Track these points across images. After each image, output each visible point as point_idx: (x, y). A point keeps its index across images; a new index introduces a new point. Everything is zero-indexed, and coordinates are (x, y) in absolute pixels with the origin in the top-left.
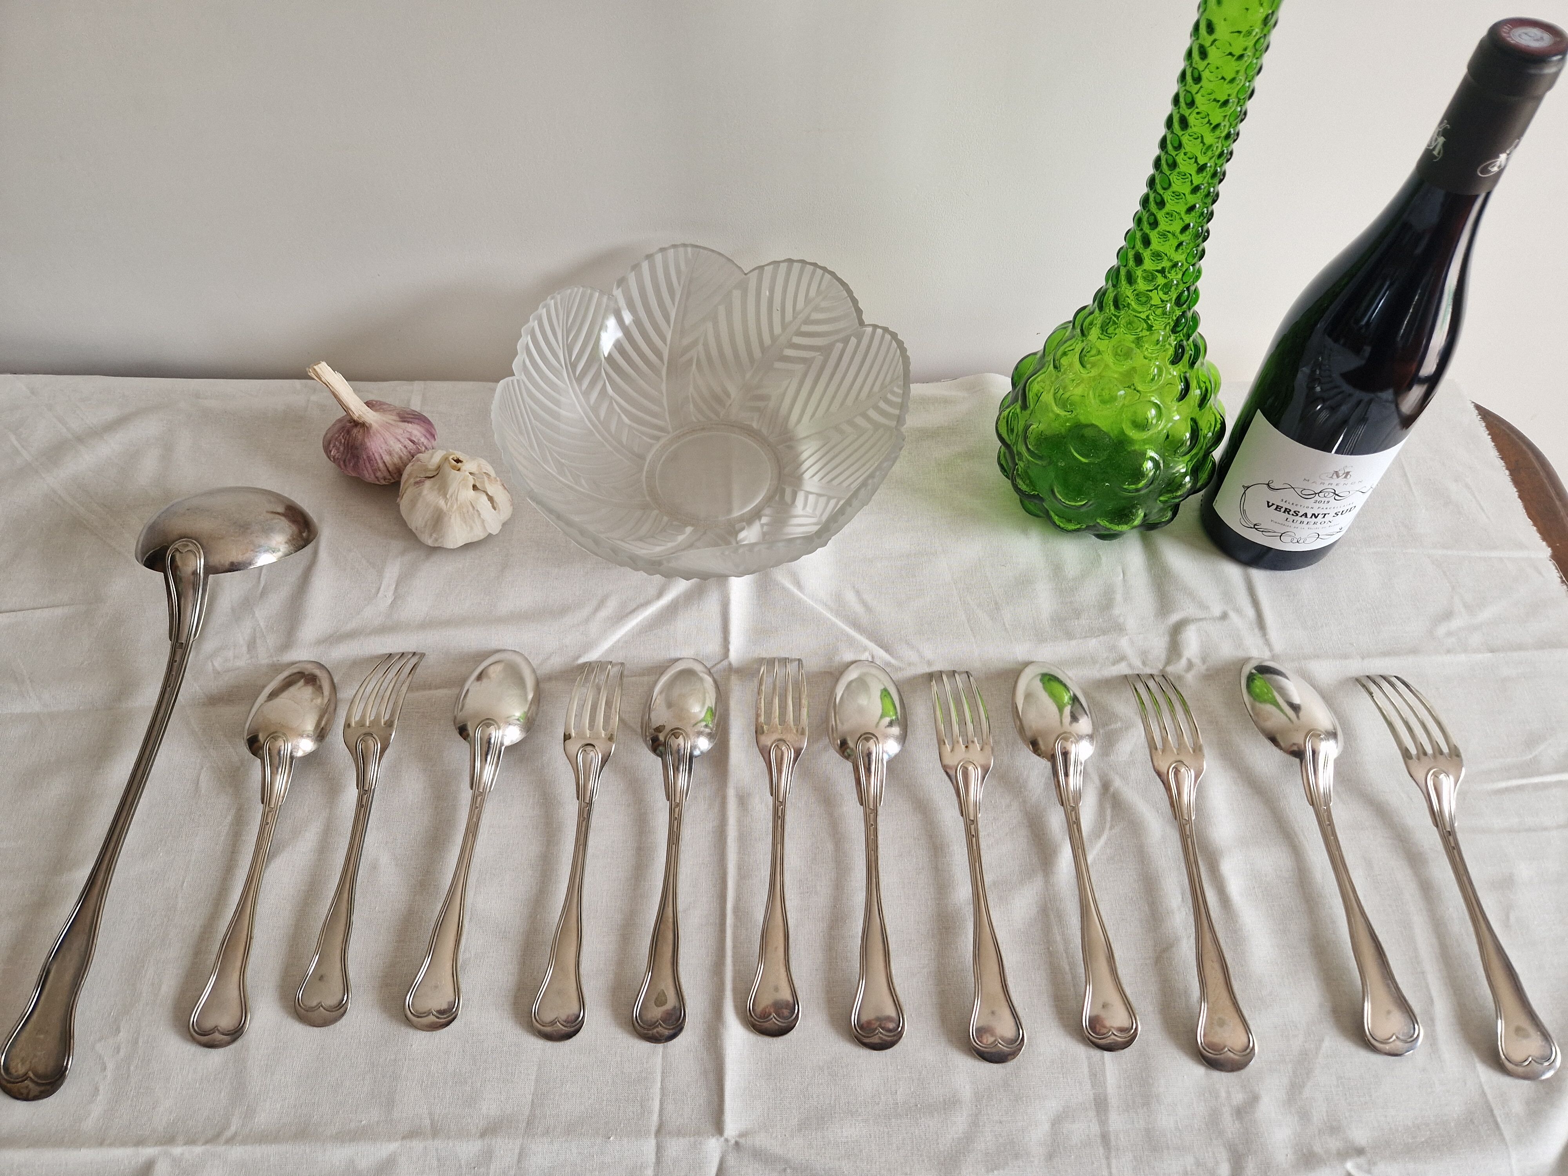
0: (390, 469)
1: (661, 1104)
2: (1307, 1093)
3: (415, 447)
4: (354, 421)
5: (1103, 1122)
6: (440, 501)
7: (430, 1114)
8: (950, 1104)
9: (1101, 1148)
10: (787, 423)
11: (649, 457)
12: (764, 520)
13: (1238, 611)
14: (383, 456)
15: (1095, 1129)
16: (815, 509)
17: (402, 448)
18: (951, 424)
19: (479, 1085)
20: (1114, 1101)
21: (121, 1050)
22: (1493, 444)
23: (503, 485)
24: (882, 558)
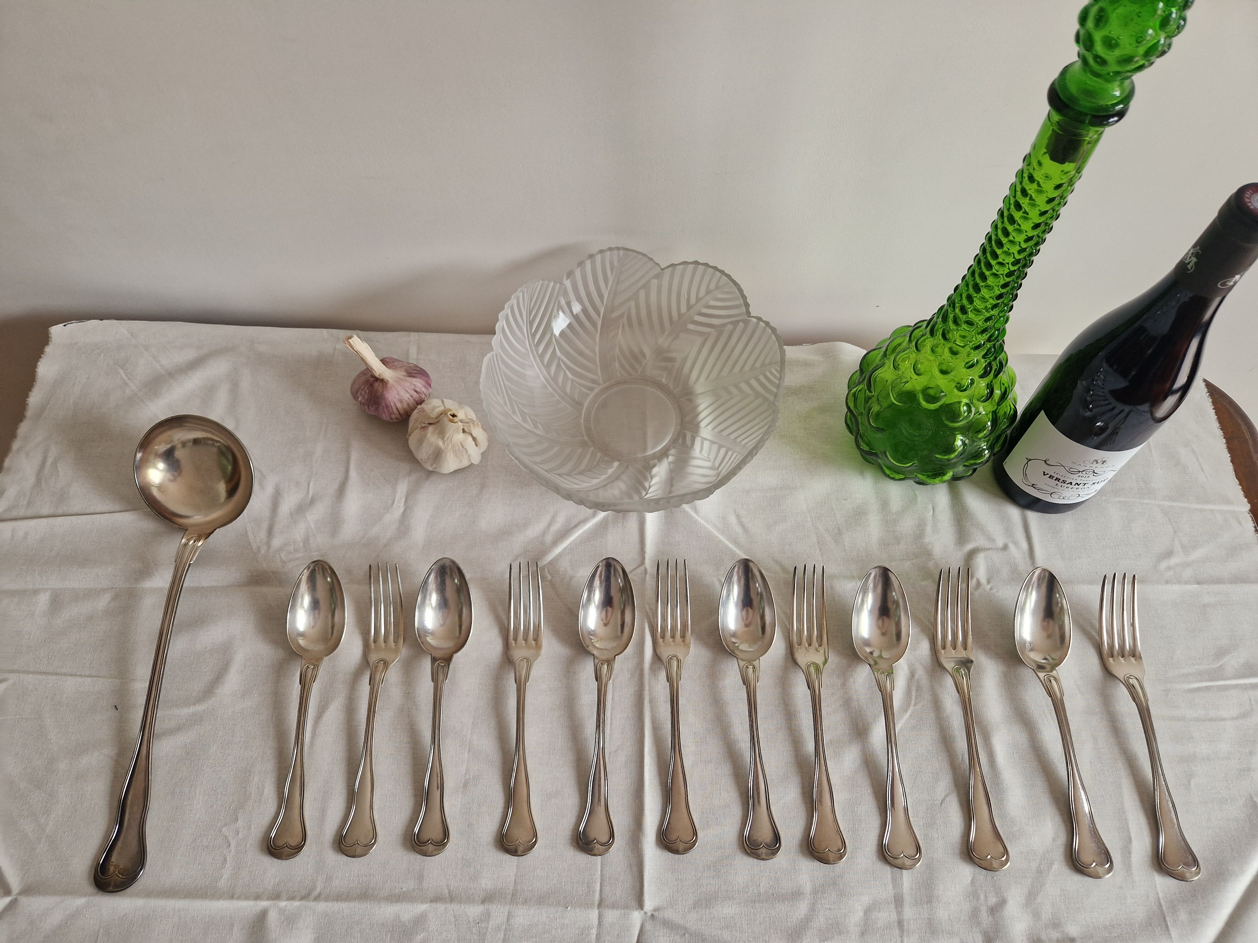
0: (401, 413)
1: (601, 885)
2: (1039, 899)
3: (418, 396)
4: (375, 377)
5: (900, 913)
6: (440, 442)
7: (447, 886)
8: (796, 895)
9: (897, 930)
10: (688, 381)
11: (586, 404)
12: (671, 459)
13: (1016, 543)
14: (397, 404)
15: (894, 917)
16: (709, 454)
17: (410, 397)
18: (810, 384)
19: (479, 867)
20: (907, 899)
21: (240, 834)
22: (1216, 417)
23: (483, 428)
24: (756, 490)
